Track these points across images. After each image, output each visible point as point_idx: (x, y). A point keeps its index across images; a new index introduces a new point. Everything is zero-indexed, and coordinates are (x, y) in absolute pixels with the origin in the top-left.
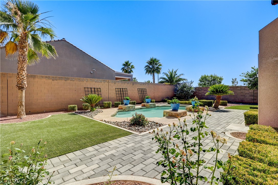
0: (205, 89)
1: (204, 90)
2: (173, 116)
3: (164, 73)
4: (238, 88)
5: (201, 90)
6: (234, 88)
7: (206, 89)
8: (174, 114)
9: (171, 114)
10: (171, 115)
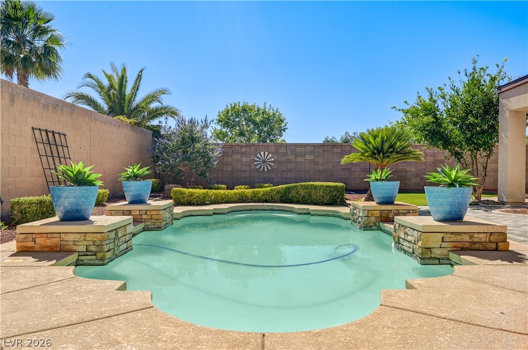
0: (243, 150)
1: (241, 153)
2: (477, 246)
3: (90, 76)
4: (335, 150)
5: (233, 152)
6: (326, 148)
7: (248, 149)
8: (481, 236)
9: (466, 238)
10: (467, 245)
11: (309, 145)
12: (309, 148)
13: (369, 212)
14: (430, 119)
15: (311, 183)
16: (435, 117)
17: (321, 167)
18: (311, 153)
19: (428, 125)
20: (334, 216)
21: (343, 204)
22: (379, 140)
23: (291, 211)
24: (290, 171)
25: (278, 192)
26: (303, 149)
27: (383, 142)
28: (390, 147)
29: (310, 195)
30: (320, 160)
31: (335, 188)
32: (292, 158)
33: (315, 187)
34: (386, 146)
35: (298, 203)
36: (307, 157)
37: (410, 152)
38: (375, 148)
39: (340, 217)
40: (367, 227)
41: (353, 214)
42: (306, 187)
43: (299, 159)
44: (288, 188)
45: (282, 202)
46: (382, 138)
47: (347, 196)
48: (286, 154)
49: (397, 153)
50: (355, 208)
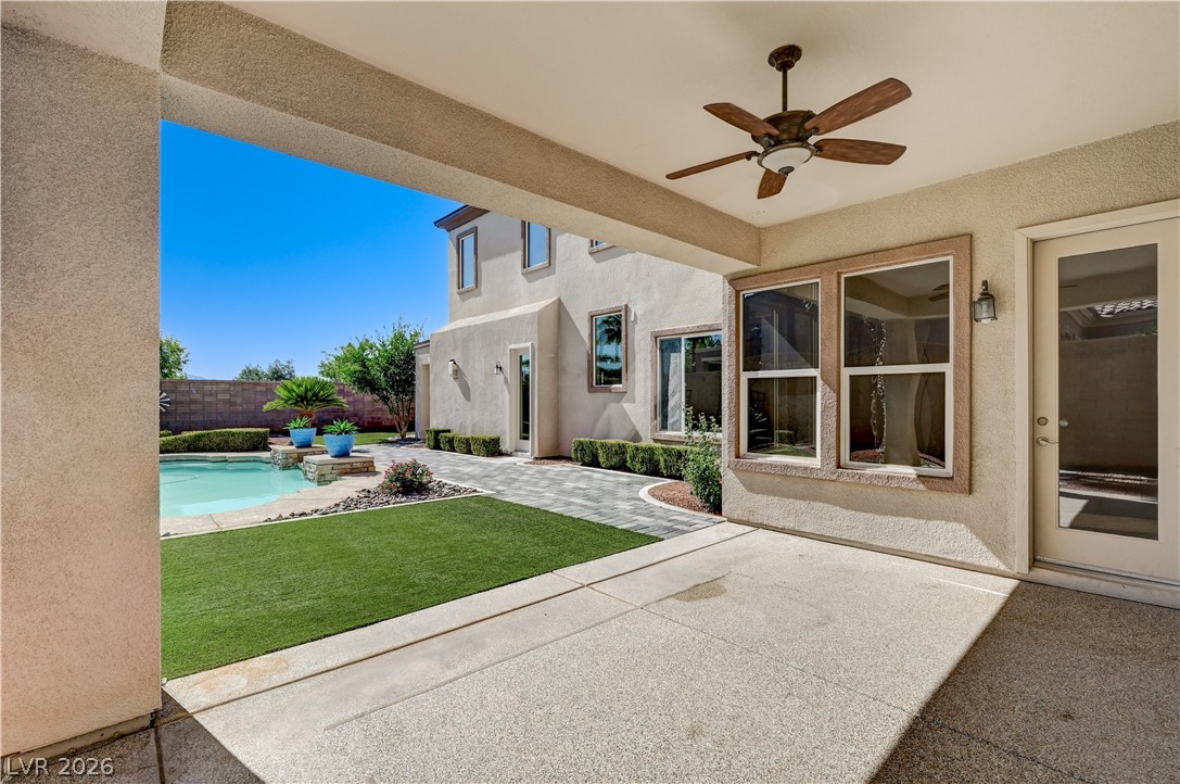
4: (259, 388)
6: (246, 386)
11: (223, 382)
12: (223, 386)
13: (287, 455)
14: (357, 367)
15: (228, 430)
16: (364, 365)
17: (240, 408)
18: (224, 391)
19: (355, 372)
20: (255, 461)
21: (267, 449)
22: (302, 389)
23: (204, 460)
24: (195, 413)
25: (184, 441)
26: (214, 387)
27: (307, 390)
28: (313, 396)
29: (227, 442)
30: (239, 400)
31: (257, 434)
32: (198, 397)
33: (233, 434)
34: (310, 394)
35: (211, 450)
36: (220, 397)
37: (333, 400)
38: (299, 396)
39: (261, 461)
40: (286, 467)
41: (273, 458)
42: (221, 434)
43: (207, 399)
44: (199, 436)
45: (189, 451)
46: (306, 387)
47: (271, 440)
48: (189, 392)
49: (320, 401)
50: (276, 452)
